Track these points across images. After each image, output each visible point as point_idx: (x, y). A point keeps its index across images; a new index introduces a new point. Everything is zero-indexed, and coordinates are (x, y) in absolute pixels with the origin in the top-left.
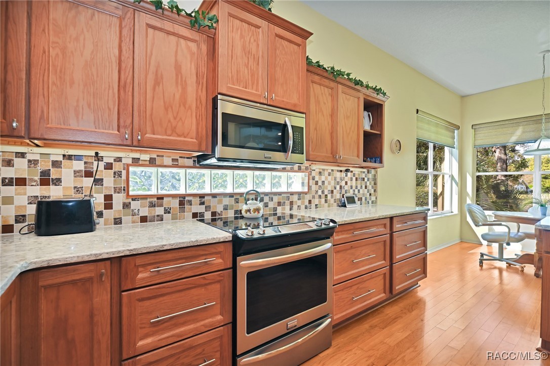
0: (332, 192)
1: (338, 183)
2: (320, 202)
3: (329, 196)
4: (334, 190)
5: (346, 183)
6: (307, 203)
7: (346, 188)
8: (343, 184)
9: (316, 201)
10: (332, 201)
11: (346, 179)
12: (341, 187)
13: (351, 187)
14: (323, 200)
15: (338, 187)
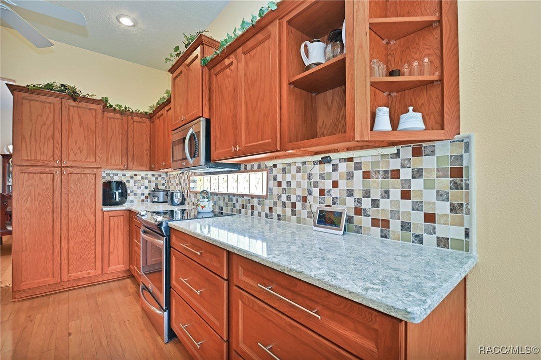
0: (304, 199)
1: (316, 184)
2: (284, 212)
3: (299, 205)
4: (309, 197)
5: (335, 184)
6: (267, 211)
7: (335, 193)
8: (328, 184)
9: (279, 210)
10: (304, 214)
11: (335, 176)
12: (322, 192)
13: (350, 193)
14: (289, 210)
15: (316, 192)
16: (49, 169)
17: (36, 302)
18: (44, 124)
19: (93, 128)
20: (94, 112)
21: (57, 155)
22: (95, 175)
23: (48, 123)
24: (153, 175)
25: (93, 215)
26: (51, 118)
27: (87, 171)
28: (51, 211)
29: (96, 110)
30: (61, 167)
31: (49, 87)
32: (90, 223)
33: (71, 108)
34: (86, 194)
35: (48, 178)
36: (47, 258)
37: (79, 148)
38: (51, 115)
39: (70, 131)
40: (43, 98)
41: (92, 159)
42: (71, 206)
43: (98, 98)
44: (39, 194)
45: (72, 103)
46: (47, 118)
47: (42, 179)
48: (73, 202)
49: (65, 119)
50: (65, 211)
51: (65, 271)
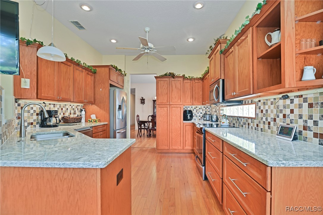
0: (275, 120)
1: (281, 111)
2: (264, 127)
3: (272, 123)
4: (277, 119)
5: (292, 111)
7: (292, 116)
8: (288, 112)
9: (261, 126)
10: (275, 129)
11: (292, 106)
12: (284, 116)
13: (301, 117)
14: (267, 126)
15: (281, 116)
16: (166, 106)
17: (163, 154)
18: (165, 89)
19: (180, 88)
20: (180, 81)
21: (168, 101)
22: (181, 107)
23: (166, 88)
24: (204, 107)
25: (180, 124)
26: (166, 87)
27: (178, 106)
28: (167, 121)
29: (180, 80)
30: (170, 105)
31: (166, 75)
32: (179, 127)
33: (172, 81)
34: (177, 115)
35: (165, 109)
36: (165, 139)
37: (175, 97)
38: (166, 85)
39: (172, 90)
40: (164, 79)
41: (179, 101)
42: (173, 120)
43: (181, 75)
44: (163, 115)
45: (173, 79)
46: (165, 87)
47: (164, 109)
48: (173, 118)
49: (170, 86)
50: (171, 122)
51: (171, 145)
